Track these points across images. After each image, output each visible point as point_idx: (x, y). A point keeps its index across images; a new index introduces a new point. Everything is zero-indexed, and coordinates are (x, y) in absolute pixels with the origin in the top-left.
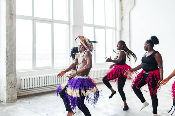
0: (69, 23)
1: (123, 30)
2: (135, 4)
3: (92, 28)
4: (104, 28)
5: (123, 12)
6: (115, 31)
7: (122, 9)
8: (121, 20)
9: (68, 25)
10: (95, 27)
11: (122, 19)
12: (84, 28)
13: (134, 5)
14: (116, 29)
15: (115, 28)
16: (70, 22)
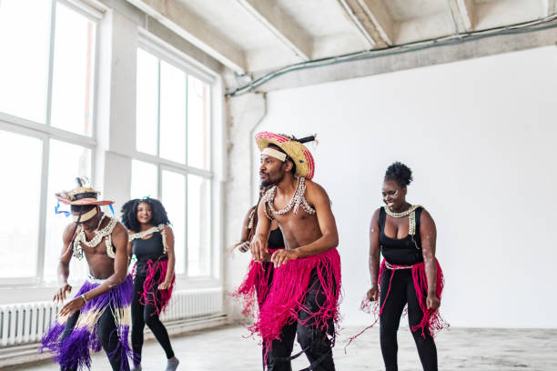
0: (92, 144)
1: (232, 180)
2: (266, 112)
3: (154, 168)
4: (184, 170)
5: (233, 130)
6: (208, 182)
7: (229, 123)
8: (226, 153)
9: (89, 152)
10: (162, 165)
11: (229, 149)
12: (136, 164)
13: (263, 113)
14: (212, 178)
15: (210, 175)
16: (96, 141)
